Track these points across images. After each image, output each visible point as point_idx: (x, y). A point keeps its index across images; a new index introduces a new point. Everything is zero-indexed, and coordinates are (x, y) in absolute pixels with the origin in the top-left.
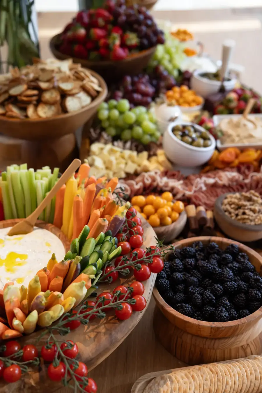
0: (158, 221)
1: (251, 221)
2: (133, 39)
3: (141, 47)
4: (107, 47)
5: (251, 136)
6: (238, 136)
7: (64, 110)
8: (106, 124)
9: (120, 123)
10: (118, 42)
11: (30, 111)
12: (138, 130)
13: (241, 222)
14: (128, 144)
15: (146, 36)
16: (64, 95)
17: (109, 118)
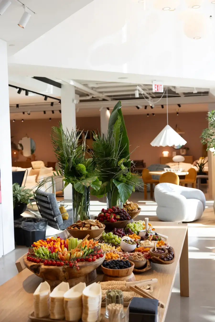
0: (111, 258)
1: (137, 259)
2: (118, 217)
3: (121, 220)
4: (109, 218)
5: (149, 244)
6: (145, 244)
7: (90, 229)
8: (104, 238)
9: (109, 238)
10: (113, 217)
11: (81, 229)
12: (114, 240)
13: (135, 260)
14: (110, 244)
15: (123, 216)
16: (91, 225)
17: (105, 237)
